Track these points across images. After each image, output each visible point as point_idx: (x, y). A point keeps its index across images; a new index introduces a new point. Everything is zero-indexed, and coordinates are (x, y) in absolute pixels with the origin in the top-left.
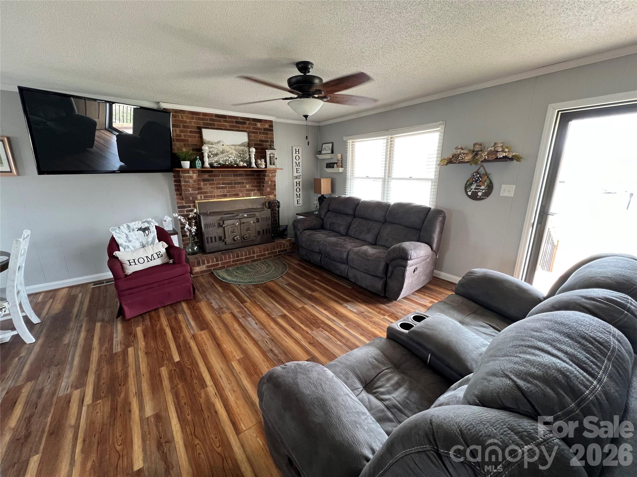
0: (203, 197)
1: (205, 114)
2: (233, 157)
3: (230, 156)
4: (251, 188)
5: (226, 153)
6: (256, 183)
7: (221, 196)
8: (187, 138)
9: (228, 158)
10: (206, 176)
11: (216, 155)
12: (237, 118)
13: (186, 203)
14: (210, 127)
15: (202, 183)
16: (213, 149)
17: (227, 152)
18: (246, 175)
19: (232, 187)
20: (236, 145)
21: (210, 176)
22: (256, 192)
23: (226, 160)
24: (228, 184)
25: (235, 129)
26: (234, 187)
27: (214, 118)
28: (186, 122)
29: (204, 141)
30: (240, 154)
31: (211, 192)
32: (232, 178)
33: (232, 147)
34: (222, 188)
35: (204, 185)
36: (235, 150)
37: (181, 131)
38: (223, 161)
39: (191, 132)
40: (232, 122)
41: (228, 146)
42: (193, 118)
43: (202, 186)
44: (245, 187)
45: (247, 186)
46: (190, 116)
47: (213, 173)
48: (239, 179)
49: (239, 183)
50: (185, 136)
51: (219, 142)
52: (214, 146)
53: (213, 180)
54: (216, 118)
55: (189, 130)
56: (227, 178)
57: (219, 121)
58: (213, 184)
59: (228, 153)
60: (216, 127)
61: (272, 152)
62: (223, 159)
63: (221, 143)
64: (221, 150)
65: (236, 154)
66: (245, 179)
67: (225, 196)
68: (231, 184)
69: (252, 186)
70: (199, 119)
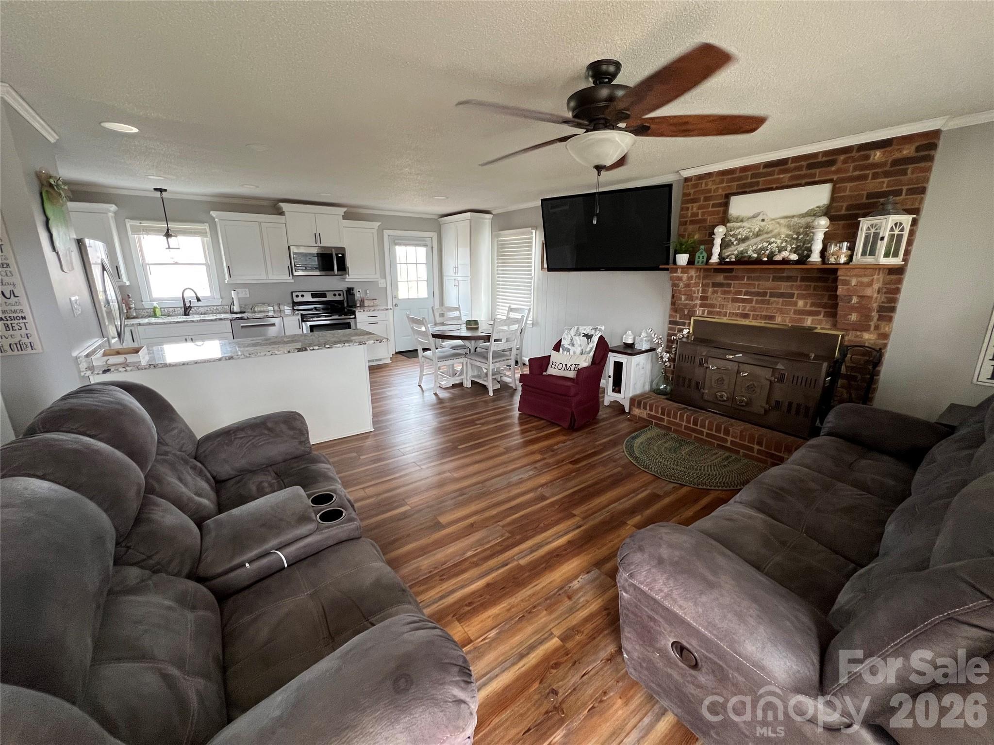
0: (706, 311)
1: (744, 169)
2: (779, 241)
3: (773, 240)
4: (808, 308)
5: (766, 236)
6: (826, 297)
7: (737, 314)
8: (706, 217)
9: (765, 244)
10: (720, 278)
11: (745, 240)
12: (815, 155)
13: (680, 318)
14: (747, 190)
15: (710, 290)
16: (741, 230)
17: (767, 233)
18: (803, 279)
19: (762, 302)
20: (793, 217)
21: (726, 278)
22: (821, 317)
23: (762, 249)
24: (758, 294)
25: (803, 182)
26: (768, 302)
27: (761, 170)
28: (709, 191)
29: (730, 217)
30: (798, 234)
31: (722, 306)
32: (770, 284)
33: (782, 221)
34: (744, 301)
35: (714, 292)
36: (789, 227)
37: (699, 208)
38: (754, 251)
39: (714, 206)
40: (800, 168)
41: (773, 220)
42: (722, 182)
43: (709, 294)
44: (796, 304)
45: (801, 303)
46: (718, 179)
47: (734, 274)
48: (783, 287)
49: (782, 295)
50: (703, 214)
51: (754, 217)
52: (745, 224)
53: (729, 285)
54: (765, 170)
55: (711, 203)
56: (757, 283)
57: (770, 174)
58: (729, 292)
59: (770, 235)
60: (760, 187)
61: (873, 222)
62: (754, 247)
63: (760, 218)
64: (757, 229)
65: (787, 236)
66: (799, 288)
67: (746, 316)
68: (764, 294)
69: (812, 305)
70: (733, 180)
